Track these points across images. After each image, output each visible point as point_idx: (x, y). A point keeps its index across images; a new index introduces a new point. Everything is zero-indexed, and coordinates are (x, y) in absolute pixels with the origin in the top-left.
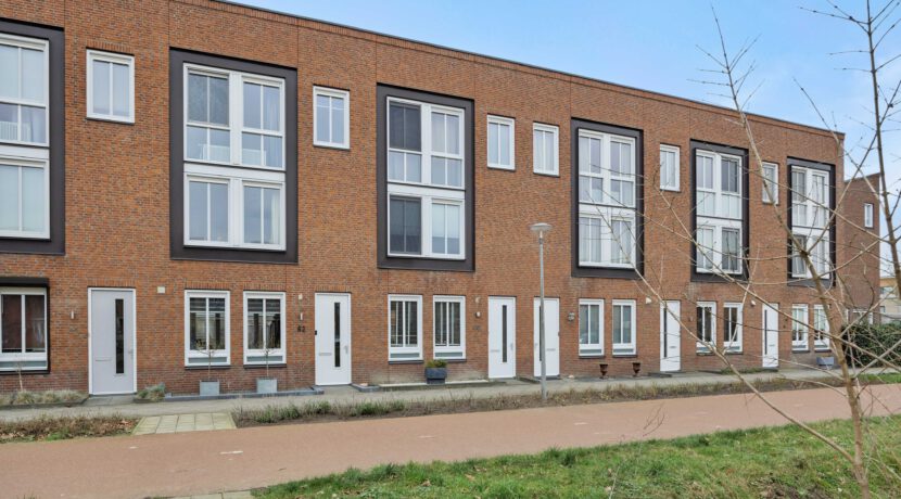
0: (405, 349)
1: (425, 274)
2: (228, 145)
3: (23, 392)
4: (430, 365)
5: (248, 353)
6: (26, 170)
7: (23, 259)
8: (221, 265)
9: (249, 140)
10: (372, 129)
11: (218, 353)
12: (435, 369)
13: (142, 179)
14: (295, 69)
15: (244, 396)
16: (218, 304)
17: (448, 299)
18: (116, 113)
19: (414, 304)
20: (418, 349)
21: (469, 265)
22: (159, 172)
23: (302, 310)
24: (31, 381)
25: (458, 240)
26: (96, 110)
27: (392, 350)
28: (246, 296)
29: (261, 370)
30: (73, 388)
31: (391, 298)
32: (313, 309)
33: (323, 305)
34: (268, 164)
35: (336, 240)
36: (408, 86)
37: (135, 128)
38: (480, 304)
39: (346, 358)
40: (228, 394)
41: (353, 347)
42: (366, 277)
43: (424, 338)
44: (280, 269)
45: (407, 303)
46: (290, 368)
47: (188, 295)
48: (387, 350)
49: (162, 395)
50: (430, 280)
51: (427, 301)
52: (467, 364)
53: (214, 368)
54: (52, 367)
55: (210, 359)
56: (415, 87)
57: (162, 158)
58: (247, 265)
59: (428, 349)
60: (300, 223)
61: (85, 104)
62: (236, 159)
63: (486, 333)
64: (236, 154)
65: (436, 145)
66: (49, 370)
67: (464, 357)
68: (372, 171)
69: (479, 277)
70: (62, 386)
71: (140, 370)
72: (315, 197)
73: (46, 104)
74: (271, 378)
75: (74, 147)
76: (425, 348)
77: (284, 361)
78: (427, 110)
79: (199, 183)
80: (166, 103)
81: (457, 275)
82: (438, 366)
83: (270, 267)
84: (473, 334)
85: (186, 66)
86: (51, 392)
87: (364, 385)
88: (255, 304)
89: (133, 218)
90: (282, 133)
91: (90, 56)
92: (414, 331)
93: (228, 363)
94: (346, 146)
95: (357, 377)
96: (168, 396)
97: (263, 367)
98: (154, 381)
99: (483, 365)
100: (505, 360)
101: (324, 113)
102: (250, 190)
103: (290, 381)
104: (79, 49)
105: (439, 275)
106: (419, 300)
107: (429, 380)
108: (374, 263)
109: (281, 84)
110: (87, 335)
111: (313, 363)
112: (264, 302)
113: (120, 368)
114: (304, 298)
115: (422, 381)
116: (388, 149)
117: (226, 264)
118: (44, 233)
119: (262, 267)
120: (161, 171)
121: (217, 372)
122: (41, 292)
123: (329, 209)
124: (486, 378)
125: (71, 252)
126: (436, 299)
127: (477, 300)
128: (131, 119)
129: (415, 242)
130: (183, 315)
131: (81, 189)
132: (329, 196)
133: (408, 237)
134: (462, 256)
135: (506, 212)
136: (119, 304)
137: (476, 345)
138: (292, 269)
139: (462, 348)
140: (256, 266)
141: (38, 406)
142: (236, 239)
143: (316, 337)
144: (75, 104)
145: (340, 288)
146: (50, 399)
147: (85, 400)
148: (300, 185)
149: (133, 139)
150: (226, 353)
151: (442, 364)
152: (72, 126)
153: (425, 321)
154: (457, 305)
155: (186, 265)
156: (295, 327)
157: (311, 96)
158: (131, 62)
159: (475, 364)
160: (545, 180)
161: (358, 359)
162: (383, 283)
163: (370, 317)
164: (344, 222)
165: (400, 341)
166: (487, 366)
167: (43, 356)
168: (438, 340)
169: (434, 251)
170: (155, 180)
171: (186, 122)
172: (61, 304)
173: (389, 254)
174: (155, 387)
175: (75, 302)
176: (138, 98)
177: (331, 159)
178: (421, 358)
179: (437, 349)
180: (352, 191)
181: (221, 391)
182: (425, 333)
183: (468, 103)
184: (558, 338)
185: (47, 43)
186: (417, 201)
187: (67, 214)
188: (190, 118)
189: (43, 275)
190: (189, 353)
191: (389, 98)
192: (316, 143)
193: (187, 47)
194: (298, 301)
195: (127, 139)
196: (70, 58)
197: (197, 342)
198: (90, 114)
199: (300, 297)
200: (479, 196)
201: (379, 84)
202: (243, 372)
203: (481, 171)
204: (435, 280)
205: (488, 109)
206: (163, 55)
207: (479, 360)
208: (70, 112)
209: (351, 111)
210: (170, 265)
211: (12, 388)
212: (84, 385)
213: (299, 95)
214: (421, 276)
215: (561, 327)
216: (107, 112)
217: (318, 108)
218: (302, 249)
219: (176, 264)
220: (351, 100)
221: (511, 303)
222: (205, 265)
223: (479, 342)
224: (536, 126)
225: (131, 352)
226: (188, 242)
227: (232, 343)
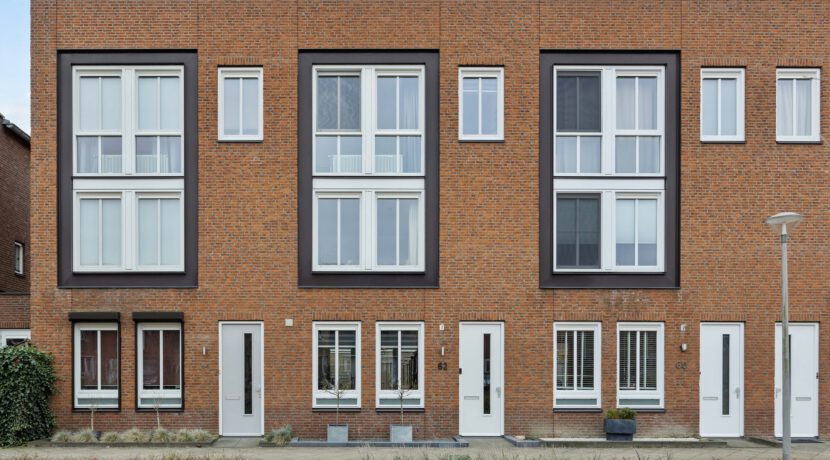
0: (577, 393)
1: (606, 294)
2: (360, 153)
3: (160, 429)
4: (612, 416)
5: (381, 394)
6: (165, 203)
7: (161, 293)
8: (352, 293)
9: (384, 143)
10: (534, 111)
11: (348, 394)
12: (618, 421)
13: (270, 201)
14: (437, 51)
15: (371, 445)
16: (348, 337)
17: (638, 327)
18: (246, 132)
19: (590, 335)
20: (596, 392)
21: (671, 279)
22: (287, 191)
23: (444, 343)
24: (168, 418)
25: (654, 246)
26: (227, 132)
27: (558, 394)
28: (379, 328)
29: (395, 415)
30: (204, 427)
31: (557, 327)
32: (456, 343)
33: (470, 337)
34: (404, 171)
35: (486, 256)
36: (583, 47)
37: (264, 145)
38: (687, 333)
39: (498, 403)
40: (358, 442)
41: (506, 389)
42: (524, 300)
43: (603, 379)
44: (416, 295)
45: (579, 333)
46: (428, 414)
47: (316, 328)
48: (551, 394)
49: (288, 440)
50: (613, 303)
51: (608, 330)
52: (666, 416)
53: (343, 411)
54: (186, 406)
55: (338, 400)
56: (593, 47)
57: (291, 176)
58: (380, 291)
59: (608, 393)
60: (441, 238)
61: (216, 126)
62: (369, 168)
63: (697, 373)
64: (369, 163)
65: (623, 120)
66: (183, 408)
67: (661, 405)
68: (534, 165)
69: (686, 296)
70: (194, 426)
71: (267, 411)
72: (461, 204)
73: (181, 132)
74: (406, 424)
75: (207, 173)
76: (604, 392)
77: (422, 405)
78: (609, 75)
79: (329, 199)
80: (295, 114)
81: (652, 294)
82: (622, 417)
83: (406, 293)
84: (677, 373)
85: (315, 68)
86: (184, 431)
87: (520, 438)
88: (388, 337)
89: (262, 245)
90: (421, 130)
91: (221, 74)
92: (589, 371)
93: (359, 405)
94: (500, 136)
95: (511, 427)
96: (294, 441)
97: (397, 411)
98: (281, 424)
99: (692, 417)
100: (726, 410)
101: (472, 99)
102: (385, 203)
103: (429, 429)
104: (211, 69)
105: (625, 295)
106: (597, 329)
107: (609, 435)
108: (535, 282)
109: (420, 72)
110: (218, 372)
111: (456, 408)
112: (400, 333)
113: (248, 409)
114: (446, 329)
115: (601, 436)
116: (555, 133)
117: (357, 291)
118: (179, 266)
119: (397, 293)
120: (290, 191)
121: (348, 414)
122: (176, 327)
123: (479, 218)
124: (696, 435)
125: (203, 285)
126: (621, 327)
127: (683, 327)
128: (260, 137)
129: (592, 253)
130: (311, 350)
131: (212, 218)
132: (479, 200)
133: (581, 246)
134: (660, 267)
135: (730, 202)
136: (248, 338)
137: (681, 390)
138: (432, 294)
139: (659, 393)
140: (389, 292)
141: (173, 445)
142: (368, 262)
143: (460, 376)
144: (207, 128)
145: (491, 315)
146: (183, 438)
147: (215, 441)
148: (442, 191)
149: (261, 158)
150: (356, 393)
151: (629, 415)
152: (205, 151)
153: (604, 356)
154: (652, 335)
155: (314, 294)
156: (435, 364)
157: (456, 81)
158: (260, 73)
159: (679, 416)
160: (797, 150)
161: (513, 404)
162: (547, 307)
163: (529, 351)
164: (496, 232)
165: (570, 383)
166: (697, 417)
167: (176, 394)
168: (623, 383)
169: (619, 262)
170: (283, 200)
171: (314, 133)
172: (194, 339)
173: (555, 270)
174: (282, 430)
175: (206, 337)
176: (267, 113)
177: (480, 156)
178: (599, 405)
179: (621, 394)
180: (507, 193)
181: (350, 438)
182: (604, 372)
183: (671, 58)
184: (816, 381)
185: (182, 68)
186: (595, 198)
187: (200, 244)
188: (320, 127)
189: (177, 309)
190: (318, 394)
191: (556, 68)
192: (462, 137)
193: (316, 47)
194: (438, 333)
195: (256, 159)
196: (203, 80)
197: (326, 380)
198: (222, 137)
199: (442, 327)
200: (686, 183)
201: (543, 52)
202: (375, 416)
203: (690, 148)
204: (619, 301)
205: (701, 60)
206: (292, 60)
207: (685, 408)
208: (203, 139)
209: (506, 91)
210: (299, 294)
211: (151, 426)
212: (214, 425)
213: (442, 81)
214: (599, 297)
215: (821, 365)
216: (236, 132)
217: (465, 94)
218: (445, 270)
219: (304, 293)
220: (506, 77)
221: (737, 333)
222: (334, 294)
223: (685, 385)
224: (780, 74)
225: (259, 391)
226: (317, 267)
227: (364, 383)
